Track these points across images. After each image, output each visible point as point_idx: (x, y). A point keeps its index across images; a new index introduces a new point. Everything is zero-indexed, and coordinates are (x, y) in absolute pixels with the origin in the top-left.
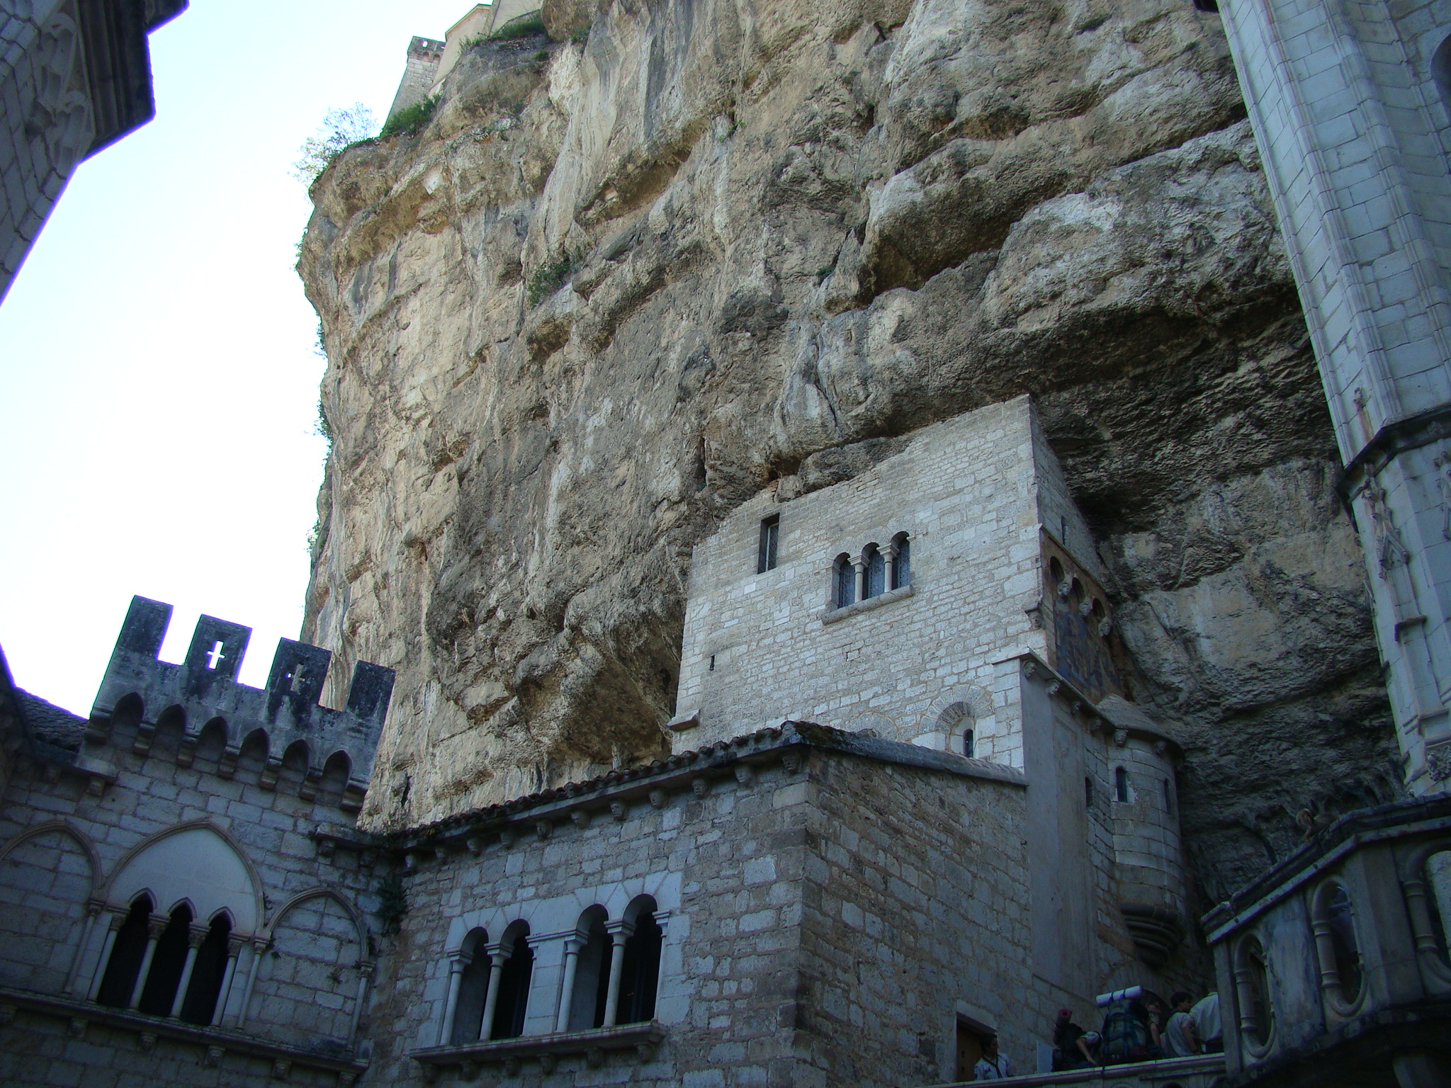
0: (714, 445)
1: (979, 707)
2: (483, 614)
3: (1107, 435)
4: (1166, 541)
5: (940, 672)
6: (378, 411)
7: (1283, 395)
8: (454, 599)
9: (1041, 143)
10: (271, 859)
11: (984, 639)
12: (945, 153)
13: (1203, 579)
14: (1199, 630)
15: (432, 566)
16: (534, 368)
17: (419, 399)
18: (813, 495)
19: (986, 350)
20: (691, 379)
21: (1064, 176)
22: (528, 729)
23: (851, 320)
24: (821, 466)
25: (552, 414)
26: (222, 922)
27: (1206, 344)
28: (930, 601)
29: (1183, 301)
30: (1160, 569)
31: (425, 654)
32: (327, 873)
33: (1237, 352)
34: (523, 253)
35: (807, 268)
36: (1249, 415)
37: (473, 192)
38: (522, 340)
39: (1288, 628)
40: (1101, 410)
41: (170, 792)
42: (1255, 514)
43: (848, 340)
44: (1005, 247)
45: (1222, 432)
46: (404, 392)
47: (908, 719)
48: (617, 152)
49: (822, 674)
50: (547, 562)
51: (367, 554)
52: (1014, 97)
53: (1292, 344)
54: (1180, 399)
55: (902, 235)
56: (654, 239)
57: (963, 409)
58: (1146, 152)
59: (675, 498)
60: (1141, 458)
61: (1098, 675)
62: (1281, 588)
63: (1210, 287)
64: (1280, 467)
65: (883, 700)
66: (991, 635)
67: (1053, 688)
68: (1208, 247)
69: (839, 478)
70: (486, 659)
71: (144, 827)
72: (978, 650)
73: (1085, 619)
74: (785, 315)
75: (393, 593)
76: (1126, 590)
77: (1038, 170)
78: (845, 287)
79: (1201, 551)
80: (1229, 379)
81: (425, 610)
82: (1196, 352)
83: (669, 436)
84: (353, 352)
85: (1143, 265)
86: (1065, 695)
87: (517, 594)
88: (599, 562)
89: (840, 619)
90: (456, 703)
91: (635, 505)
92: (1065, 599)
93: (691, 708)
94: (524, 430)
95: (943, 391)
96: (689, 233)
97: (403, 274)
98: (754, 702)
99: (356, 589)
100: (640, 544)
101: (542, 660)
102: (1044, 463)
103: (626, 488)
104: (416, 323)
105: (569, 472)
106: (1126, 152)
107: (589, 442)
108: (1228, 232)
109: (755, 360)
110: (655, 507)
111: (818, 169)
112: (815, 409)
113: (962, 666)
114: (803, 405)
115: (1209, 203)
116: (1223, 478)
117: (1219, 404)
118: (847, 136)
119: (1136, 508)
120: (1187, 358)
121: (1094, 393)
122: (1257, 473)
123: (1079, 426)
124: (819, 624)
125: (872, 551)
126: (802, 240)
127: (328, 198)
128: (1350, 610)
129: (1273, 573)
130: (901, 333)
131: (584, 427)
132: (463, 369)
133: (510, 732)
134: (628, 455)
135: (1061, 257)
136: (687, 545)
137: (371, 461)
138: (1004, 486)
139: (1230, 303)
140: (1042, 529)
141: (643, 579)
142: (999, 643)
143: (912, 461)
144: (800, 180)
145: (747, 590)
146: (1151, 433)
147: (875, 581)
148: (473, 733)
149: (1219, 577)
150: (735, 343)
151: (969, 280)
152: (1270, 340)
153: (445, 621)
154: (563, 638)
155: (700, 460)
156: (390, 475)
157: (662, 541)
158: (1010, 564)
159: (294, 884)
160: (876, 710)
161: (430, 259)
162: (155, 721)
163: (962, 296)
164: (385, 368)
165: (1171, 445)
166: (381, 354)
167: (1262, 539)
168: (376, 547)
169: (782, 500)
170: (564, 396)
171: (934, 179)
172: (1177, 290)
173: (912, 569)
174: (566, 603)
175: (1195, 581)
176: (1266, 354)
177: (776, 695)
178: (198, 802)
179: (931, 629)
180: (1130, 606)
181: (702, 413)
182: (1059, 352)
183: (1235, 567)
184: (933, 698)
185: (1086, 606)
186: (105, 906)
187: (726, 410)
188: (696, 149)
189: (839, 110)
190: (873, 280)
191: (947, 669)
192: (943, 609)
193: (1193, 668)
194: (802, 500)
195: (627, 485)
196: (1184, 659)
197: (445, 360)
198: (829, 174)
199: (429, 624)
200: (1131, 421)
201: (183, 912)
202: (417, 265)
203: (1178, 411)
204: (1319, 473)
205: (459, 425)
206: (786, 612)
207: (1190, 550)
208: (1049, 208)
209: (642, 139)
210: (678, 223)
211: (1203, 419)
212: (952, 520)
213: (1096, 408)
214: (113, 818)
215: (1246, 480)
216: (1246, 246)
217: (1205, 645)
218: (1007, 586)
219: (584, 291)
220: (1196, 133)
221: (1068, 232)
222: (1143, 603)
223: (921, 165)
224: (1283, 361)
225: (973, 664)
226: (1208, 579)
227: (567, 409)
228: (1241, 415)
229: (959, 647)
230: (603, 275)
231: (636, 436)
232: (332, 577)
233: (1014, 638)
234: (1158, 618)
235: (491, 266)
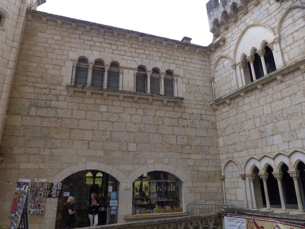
41: (237, 29)
71: (235, 42)
162: (221, 19)
178: (243, 24)
186: (236, 65)
214: (229, 46)
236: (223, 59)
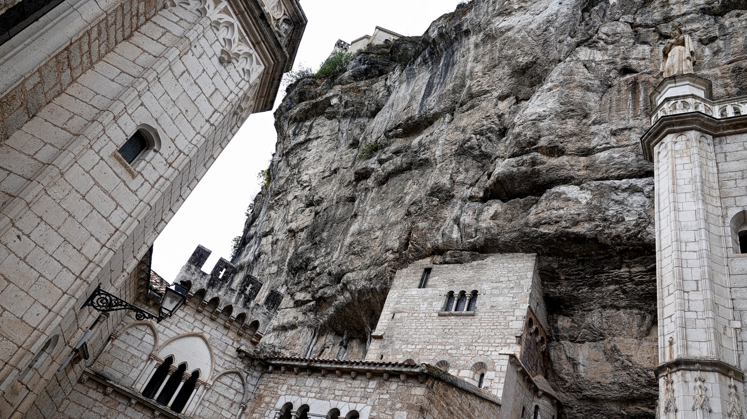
0: (415, 236)
1: (489, 367)
2: (311, 267)
3: (562, 278)
4: (575, 323)
5: (478, 348)
6: (291, 178)
7: (637, 284)
8: (301, 257)
9: (567, 163)
10: (221, 355)
11: (497, 341)
12: (529, 157)
13: (587, 343)
14: (580, 361)
15: (296, 242)
16: (354, 183)
17: (308, 179)
18: (446, 265)
19: (525, 233)
20: (412, 209)
21: (572, 178)
22: (316, 315)
23: (477, 205)
24: (452, 256)
25: (357, 202)
26: (196, 374)
27: (611, 256)
28: (480, 320)
29: (606, 238)
30: (570, 333)
31: (284, 274)
32: (240, 365)
33: (622, 262)
34: (361, 139)
35: (466, 181)
36: (621, 288)
37: (348, 110)
38: (352, 171)
39: (617, 373)
40: (563, 268)
41: (191, 320)
42: (614, 325)
43: (474, 213)
44: (543, 197)
45: (608, 290)
46: (303, 174)
47: (461, 362)
48: (406, 114)
49: (433, 334)
50: (341, 257)
51: (272, 230)
52: (561, 143)
53: (645, 266)
54: (595, 273)
55: (505, 182)
56: (412, 152)
57: (509, 252)
58: (607, 179)
59: (395, 250)
60: (574, 290)
61: (537, 366)
62: (617, 357)
63: (618, 236)
64: (628, 311)
65: (454, 352)
66: (500, 340)
67: (520, 369)
68: (621, 221)
69: (457, 262)
70: (307, 284)
71: (178, 331)
72: (494, 345)
73: (537, 343)
74: (453, 196)
75: (278, 247)
76: (555, 336)
77: (563, 173)
78: (478, 193)
79: (588, 332)
80: (616, 272)
81: (289, 258)
82: (606, 258)
83: (399, 227)
84: (288, 154)
85: (594, 221)
86: (523, 373)
87: (326, 264)
88: (360, 264)
89: (445, 315)
90: (291, 296)
91: (380, 248)
92: (531, 334)
93: (381, 331)
94: (345, 205)
95: (505, 243)
96: (424, 154)
97: (314, 131)
98: (405, 336)
99: (264, 240)
100: (377, 263)
101: (329, 292)
102: (536, 281)
103: (378, 240)
104: (314, 150)
105: (358, 227)
106: (599, 176)
107: (369, 218)
108: (630, 219)
109: (438, 210)
110: (387, 251)
111: (480, 146)
112: (455, 235)
113: (486, 349)
114: (451, 232)
115: (627, 205)
116: (604, 307)
117: (610, 280)
118: (494, 138)
119: (567, 307)
120: (602, 259)
121: (562, 261)
122: (618, 310)
123: (553, 271)
124: (437, 314)
125: (463, 294)
126: (467, 170)
127: (293, 93)
128: (644, 375)
129: (614, 349)
130: (494, 217)
131: (368, 212)
132: (327, 174)
133: (308, 314)
134: (381, 228)
135: (563, 208)
136: (396, 269)
137: (283, 195)
138: (519, 285)
139: (625, 245)
140: (529, 307)
141: (375, 276)
142: (502, 344)
143: (486, 264)
144: (471, 148)
145: (413, 293)
146: (580, 282)
147: (461, 305)
148: (294, 309)
149: (594, 344)
150: (432, 201)
151: (525, 205)
152: (637, 262)
153: (296, 265)
154: (339, 286)
155: (408, 240)
156: (289, 203)
157: (386, 264)
158: (514, 316)
159: (226, 366)
160: (450, 354)
161: (326, 128)
162: (194, 293)
163: (521, 210)
164: (298, 163)
165: (587, 288)
166: (298, 158)
167: (614, 336)
168: (276, 228)
169: (434, 264)
170: (363, 197)
171: (522, 165)
172: (605, 234)
173: (476, 305)
174: (345, 274)
175: (583, 342)
176: (634, 267)
177: (414, 336)
178: (201, 326)
179: (478, 331)
180: (555, 343)
181: (413, 223)
182: (553, 242)
183: (601, 342)
184: (473, 357)
185: (538, 338)
186: (156, 358)
187: (422, 225)
188: (436, 123)
189: (493, 126)
190: (489, 194)
191: (480, 348)
192: (484, 324)
193: (574, 375)
194: (442, 266)
195: (378, 239)
196: (572, 370)
197: (321, 168)
198: (483, 149)
199: (289, 263)
200: (573, 275)
201: (183, 367)
202: (320, 129)
203: (593, 277)
204: (644, 318)
205: (320, 194)
206: (425, 306)
207: (584, 330)
208: (562, 188)
209: (417, 113)
210: (422, 149)
211: (602, 283)
212: (495, 292)
213: (561, 266)
214: (168, 325)
215: (613, 311)
216: (637, 225)
217: (581, 368)
218: (511, 324)
219: (381, 162)
220: (630, 177)
221: (569, 200)
222: (560, 344)
223: (518, 158)
224: (640, 272)
225: (491, 349)
226: (589, 343)
227: (363, 203)
228: (618, 286)
229: (487, 341)
230: (390, 158)
231: (386, 223)
232: (256, 233)
233: (508, 345)
234: (565, 351)
235: (348, 139)
236: (149, 331)
